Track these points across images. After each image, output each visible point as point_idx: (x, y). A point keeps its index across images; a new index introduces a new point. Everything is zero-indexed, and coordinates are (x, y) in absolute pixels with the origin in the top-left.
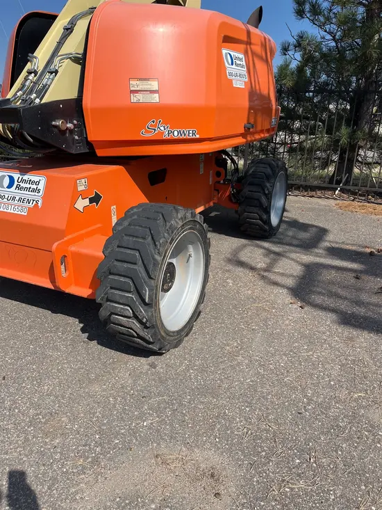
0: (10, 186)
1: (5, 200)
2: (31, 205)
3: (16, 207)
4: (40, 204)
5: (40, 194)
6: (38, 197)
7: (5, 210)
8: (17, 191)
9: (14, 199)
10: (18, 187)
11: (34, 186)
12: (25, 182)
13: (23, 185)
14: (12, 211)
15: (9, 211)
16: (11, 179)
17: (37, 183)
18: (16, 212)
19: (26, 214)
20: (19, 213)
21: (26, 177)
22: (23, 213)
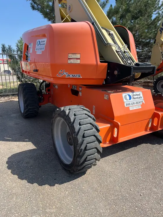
0: (130, 99)
1: (131, 105)
2: (141, 104)
3: (136, 106)
4: (144, 102)
5: (142, 98)
6: (142, 100)
7: (133, 109)
8: (134, 100)
9: (134, 103)
10: (133, 98)
11: (139, 96)
12: (135, 95)
13: (135, 97)
14: (136, 108)
15: (134, 109)
16: (129, 96)
17: (140, 95)
18: (137, 108)
19: (141, 108)
20: (138, 108)
21: (134, 94)
22: (140, 108)
